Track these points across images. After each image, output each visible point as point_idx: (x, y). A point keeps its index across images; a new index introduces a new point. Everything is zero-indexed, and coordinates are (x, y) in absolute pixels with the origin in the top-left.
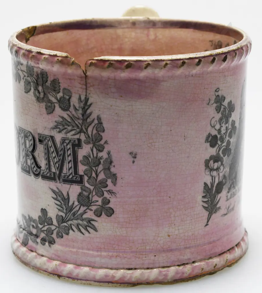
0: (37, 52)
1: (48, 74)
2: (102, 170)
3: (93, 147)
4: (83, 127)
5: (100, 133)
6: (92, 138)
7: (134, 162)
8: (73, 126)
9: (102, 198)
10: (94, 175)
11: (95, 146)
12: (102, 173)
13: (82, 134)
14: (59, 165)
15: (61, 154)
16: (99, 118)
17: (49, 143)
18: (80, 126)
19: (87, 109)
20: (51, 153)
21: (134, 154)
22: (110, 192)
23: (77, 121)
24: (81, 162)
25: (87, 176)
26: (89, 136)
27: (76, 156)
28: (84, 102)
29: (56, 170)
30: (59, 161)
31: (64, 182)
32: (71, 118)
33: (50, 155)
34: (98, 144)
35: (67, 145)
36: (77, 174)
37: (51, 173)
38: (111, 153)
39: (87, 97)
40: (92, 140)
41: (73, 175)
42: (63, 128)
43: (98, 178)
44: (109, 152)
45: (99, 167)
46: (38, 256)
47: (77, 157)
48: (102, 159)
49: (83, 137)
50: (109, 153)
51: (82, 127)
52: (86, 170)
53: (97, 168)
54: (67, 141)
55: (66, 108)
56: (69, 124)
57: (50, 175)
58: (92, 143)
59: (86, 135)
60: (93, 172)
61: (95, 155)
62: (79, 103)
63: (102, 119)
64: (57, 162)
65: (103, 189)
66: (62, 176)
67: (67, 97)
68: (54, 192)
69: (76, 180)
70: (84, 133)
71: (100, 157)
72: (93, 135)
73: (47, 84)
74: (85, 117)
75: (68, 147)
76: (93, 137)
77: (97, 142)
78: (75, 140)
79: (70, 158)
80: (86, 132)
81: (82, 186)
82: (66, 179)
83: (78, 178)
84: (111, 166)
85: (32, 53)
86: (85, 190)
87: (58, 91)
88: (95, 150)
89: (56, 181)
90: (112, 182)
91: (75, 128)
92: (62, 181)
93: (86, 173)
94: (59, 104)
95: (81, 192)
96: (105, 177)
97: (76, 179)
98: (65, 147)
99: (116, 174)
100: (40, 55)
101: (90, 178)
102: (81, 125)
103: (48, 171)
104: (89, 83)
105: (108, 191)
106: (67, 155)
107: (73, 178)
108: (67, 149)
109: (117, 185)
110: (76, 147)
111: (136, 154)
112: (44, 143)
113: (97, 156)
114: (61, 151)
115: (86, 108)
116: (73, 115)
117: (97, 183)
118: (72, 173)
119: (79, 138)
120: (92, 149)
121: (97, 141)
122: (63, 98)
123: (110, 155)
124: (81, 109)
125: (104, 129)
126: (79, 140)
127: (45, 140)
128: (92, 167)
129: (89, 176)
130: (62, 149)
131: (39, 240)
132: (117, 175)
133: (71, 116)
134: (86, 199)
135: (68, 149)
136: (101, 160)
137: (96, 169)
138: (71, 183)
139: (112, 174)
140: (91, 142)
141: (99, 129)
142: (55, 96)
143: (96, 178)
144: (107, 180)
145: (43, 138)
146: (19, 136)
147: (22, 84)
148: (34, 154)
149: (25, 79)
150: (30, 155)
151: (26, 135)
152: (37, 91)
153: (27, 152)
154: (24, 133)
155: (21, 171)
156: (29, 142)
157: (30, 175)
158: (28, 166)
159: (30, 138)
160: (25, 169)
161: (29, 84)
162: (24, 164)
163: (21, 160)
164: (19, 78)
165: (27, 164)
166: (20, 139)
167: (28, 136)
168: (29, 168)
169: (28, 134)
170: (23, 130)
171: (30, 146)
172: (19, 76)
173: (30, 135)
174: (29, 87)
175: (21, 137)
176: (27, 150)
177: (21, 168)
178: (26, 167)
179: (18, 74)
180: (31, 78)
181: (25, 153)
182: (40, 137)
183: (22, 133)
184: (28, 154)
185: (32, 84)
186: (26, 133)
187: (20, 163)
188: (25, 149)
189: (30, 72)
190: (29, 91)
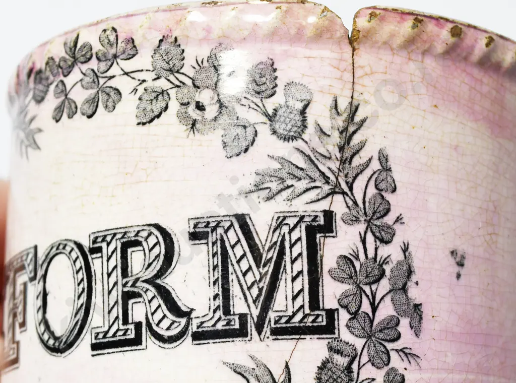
2: (387, 294)
3: (366, 233)
4: (339, 178)
5: (383, 193)
6: (365, 208)
7: (458, 276)
8: (311, 178)
9: (386, 369)
10: (366, 307)
11: (371, 228)
12: (388, 299)
13: (339, 198)
14: (260, 290)
15: (271, 258)
16: (383, 158)
17: (231, 234)
18: (332, 178)
19: (354, 132)
20: (234, 262)
21: (459, 255)
22: (405, 353)
23: (324, 165)
24: (331, 275)
25: (349, 312)
26: (355, 203)
27: (319, 258)
28: (345, 115)
29: (249, 306)
30: (260, 280)
31: (274, 337)
32: (308, 156)
33: (231, 269)
34: (378, 223)
35: (290, 232)
36: (318, 309)
37: (231, 317)
38: (411, 249)
39: (355, 103)
40: (365, 213)
41: (307, 311)
42: (281, 186)
43: (377, 314)
44: (405, 245)
45: (380, 284)
47: (321, 260)
48: (388, 262)
49: (338, 205)
50: (405, 249)
51: (337, 179)
52: (345, 295)
53: (374, 287)
54: (292, 221)
55: (292, 134)
56: (299, 173)
57: (228, 324)
58: (365, 220)
59: (347, 199)
60: (364, 297)
61: (371, 254)
62: (332, 118)
63: (390, 159)
64: (253, 284)
65: (390, 346)
66: (270, 321)
67: (300, 106)
68: (238, 370)
69: (315, 324)
70: (344, 193)
71: (383, 259)
72: (367, 200)
74: (348, 154)
75: (295, 235)
76: (367, 204)
77: (378, 218)
78: (317, 214)
79: (298, 267)
80: (349, 193)
81: (330, 341)
82: (284, 325)
83: (320, 319)
84: (409, 284)
85: (187, 9)
86: (339, 352)
87: (269, 92)
88: (370, 238)
89: (249, 338)
90: (412, 327)
91: (318, 184)
92: (267, 335)
93: (345, 302)
94: (271, 125)
95: (328, 357)
96: (395, 314)
97: (314, 321)
98: (284, 236)
99: (420, 305)
100: (215, 9)
101: (354, 315)
102: (336, 174)
103: (219, 313)
104: (362, 67)
105: (401, 350)
106: (291, 258)
107: (306, 320)
108: (290, 241)
109: (422, 335)
110: (320, 233)
111: (463, 257)
112: (212, 238)
113: (376, 254)
114: (269, 250)
115: (352, 129)
116: (314, 150)
117: (373, 328)
118: (302, 307)
119: (327, 209)
120: (363, 236)
121: (378, 215)
122: (284, 109)
123: (407, 254)
124: (336, 134)
125: (395, 186)
126: (329, 215)
127: (214, 229)
128: (361, 285)
129: (353, 310)
130: (275, 243)
132: (423, 306)
133: (308, 152)
134: (342, 375)
135: (293, 241)
136: (385, 267)
137: (372, 291)
138: (298, 337)
139: (412, 304)
140: (362, 219)
141: (382, 186)
142: (261, 105)
143: (371, 315)
144: (399, 321)
145: (206, 226)
146: (92, 259)
147: (129, 106)
148: (166, 281)
149: (141, 89)
150: (147, 290)
151: (133, 239)
152: (192, 106)
153: (133, 285)
154: (123, 237)
155: (93, 356)
156: (145, 254)
157: (139, 347)
158: (132, 327)
159: (152, 241)
160: (118, 338)
161: (160, 97)
162: (110, 327)
163: (94, 324)
164: (110, 100)
165: (130, 321)
166: (97, 265)
167: (140, 239)
168: (135, 329)
169: (144, 234)
170: (115, 235)
171: (150, 265)
172: (112, 94)
173: (150, 234)
174: (161, 104)
175: (102, 257)
176: (131, 280)
177: (94, 347)
178: (120, 333)
179: (108, 90)
180: (171, 78)
181: (123, 291)
182: (195, 226)
183: (114, 241)
184: (136, 290)
185: (172, 92)
186: (133, 234)
187: (88, 335)
188: (125, 281)
189: (168, 63)
190: (158, 116)
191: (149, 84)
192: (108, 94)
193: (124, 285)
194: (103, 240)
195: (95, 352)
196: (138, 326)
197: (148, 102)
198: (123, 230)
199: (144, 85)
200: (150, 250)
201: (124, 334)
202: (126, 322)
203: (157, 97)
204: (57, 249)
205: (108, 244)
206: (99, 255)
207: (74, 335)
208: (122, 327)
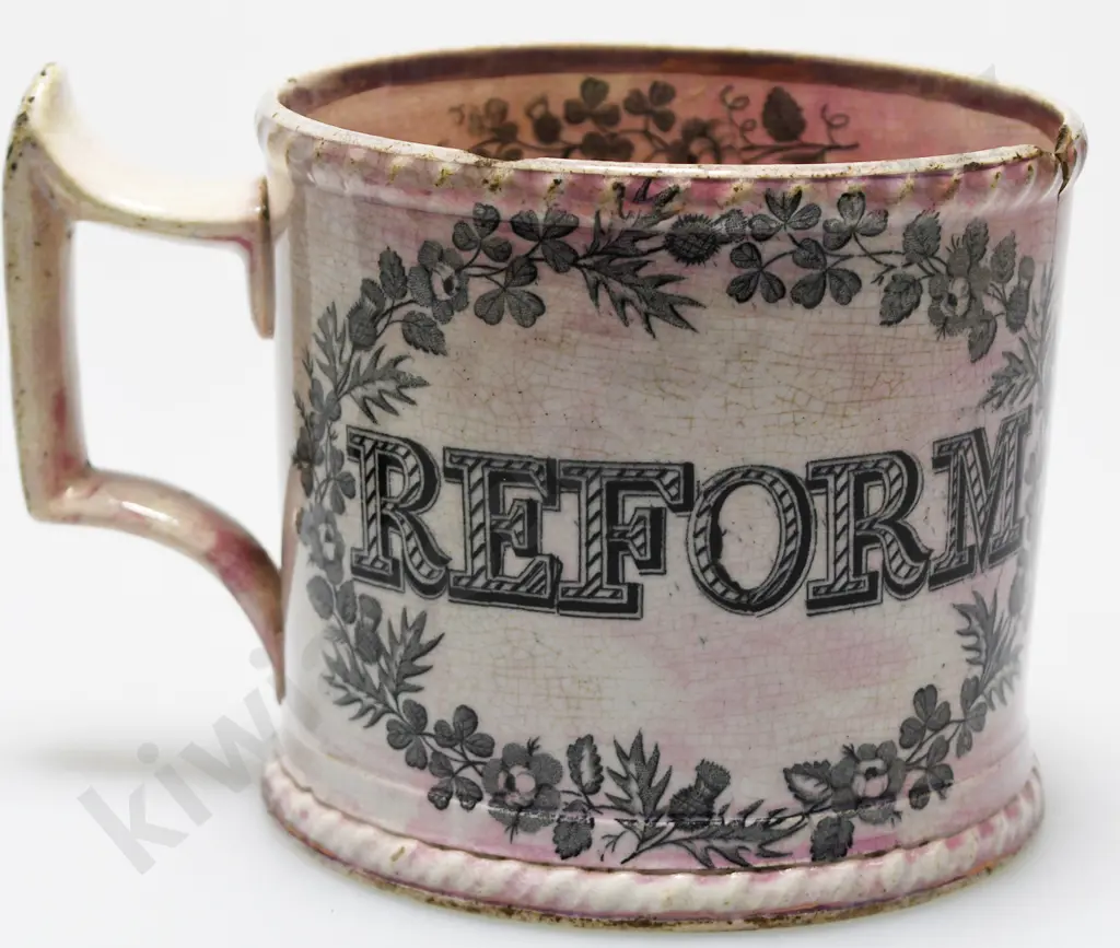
0: (965, 166)
1: (989, 228)
8: (1026, 371)
13: (1036, 387)
14: (986, 514)
15: (996, 475)
17: (970, 455)
18: (1036, 364)
20: (969, 485)
27: (1022, 463)
29: (976, 535)
30: (987, 503)
31: (991, 566)
32: (1026, 346)
33: (966, 497)
35: (1010, 439)
36: (1017, 522)
37: (963, 553)
42: (1008, 387)
46: (913, 853)
47: (1023, 465)
49: (1036, 396)
54: (1011, 427)
55: (1019, 321)
56: (1019, 368)
57: (960, 561)
64: (981, 509)
66: (989, 548)
68: (964, 610)
69: (1014, 540)
73: (982, 263)
75: (1012, 442)
78: (1025, 412)
79: (1010, 479)
82: (997, 549)
83: (1016, 533)
85: (951, 175)
87: (1009, 274)
91: (1029, 375)
92: (987, 565)
94: (1007, 315)
95: (1016, 573)
97: (1013, 536)
98: (1005, 448)
100: (977, 173)
102: (1038, 358)
103: (953, 551)
106: (1008, 470)
107: (1009, 538)
112: (953, 463)
114: (995, 466)
116: (1029, 335)
118: (1009, 524)
122: (1017, 293)
127: (956, 452)
130: (999, 457)
131: (902, 803)
133: (1026, 340)
135: (1010, 449)
142: (1001, 291)
145: (949, 449)
146: (812, 495)
147: (870, 299)
148: (908, 520)
149: (888, 278)
150: (886, 532)
151: (871, 471)
152: (945, 300)
153: (870, 528)
154: (857, 469)
155: (810, 615)
156: (885, 489)
157: (874, 602)
158: (866, 578)
159: (894, 472)
160: (847, 593)
161: (912, 290)
162: (837, 580)
163: (812, 576)
164: (844, 288)
165: (864, 572)
166: (819, 503)
167: (881, 471)
168: (870, 580)
169: (885, 464)
170: (847, 465)
171: (890, 502)
172: (847, 280)
173: (892, 464)
174: (911, 298)
175: (827, 493)
176: (866, 522)
177: (810, 604)
178: (850, 587)
179: (840, 273)
180: (925, 264)
181: (855, 536)
182: (940, 451)
183: (846, 473)
184: (872, 534)
185: (925, 283)
186: (870, 466)
187: (803, 590)
188: (858, 523)
189: (922, 244)
190: (908, 314)
191: (899, 271)
192: (840, 280)
193: (857, 529)
194: (829, 472)
195: (813, 612)
196: (873, 576)
197: (897, 295)
198: (857, 460)
199: (892, 273)
200: (892, 484)
201: (855, 588)
202: (858, 572)
203: (907, 289)
204: (744, 476)
205: (837, 477)
206: (823, 490)
207: (779, 589)
208: (852, 579)
